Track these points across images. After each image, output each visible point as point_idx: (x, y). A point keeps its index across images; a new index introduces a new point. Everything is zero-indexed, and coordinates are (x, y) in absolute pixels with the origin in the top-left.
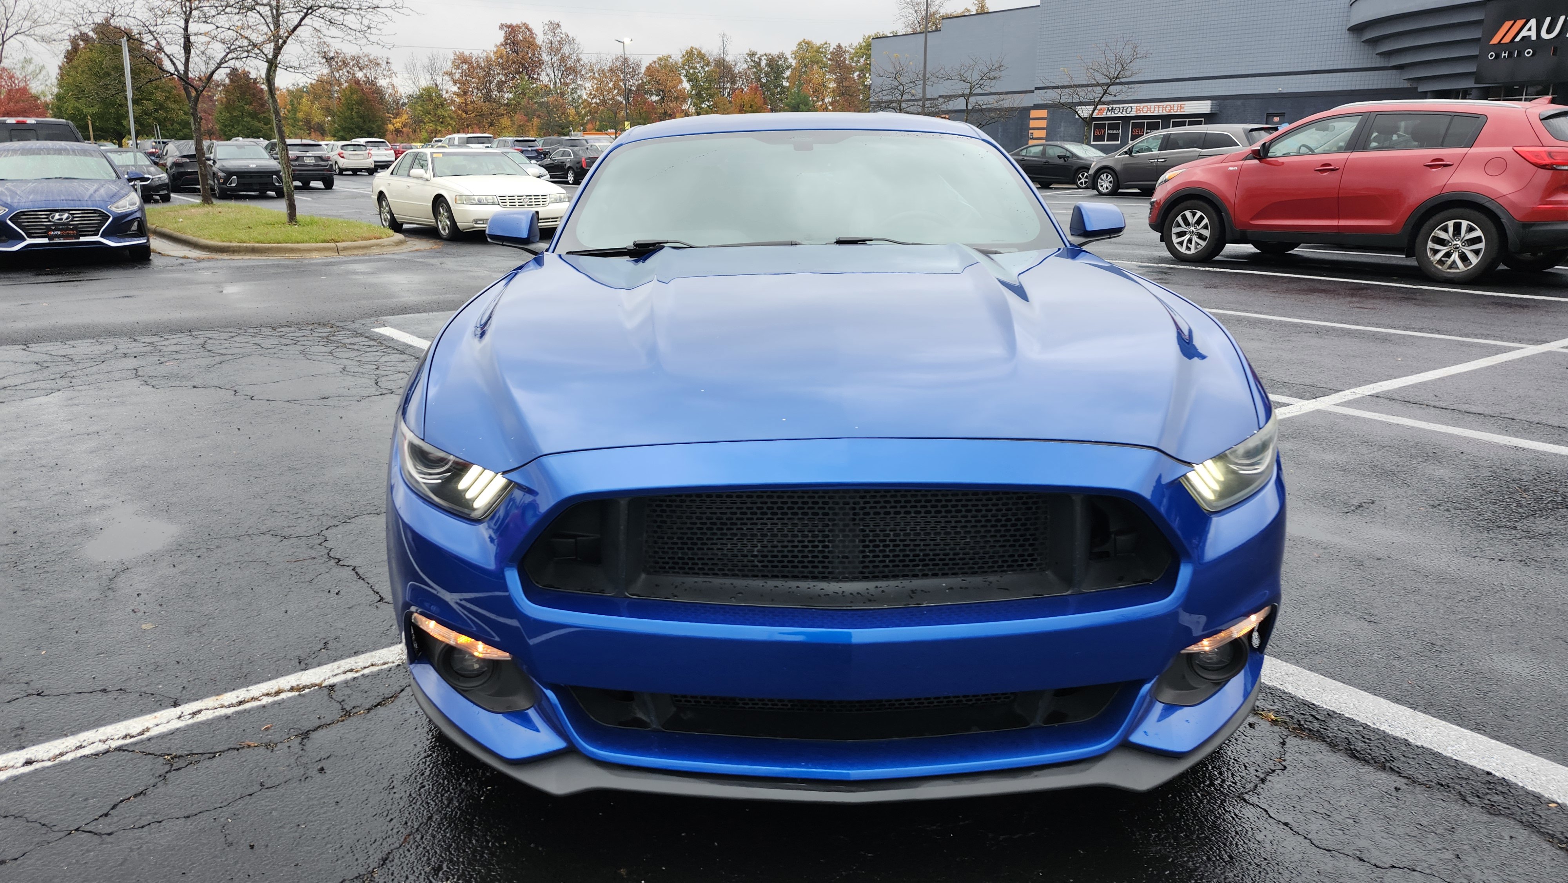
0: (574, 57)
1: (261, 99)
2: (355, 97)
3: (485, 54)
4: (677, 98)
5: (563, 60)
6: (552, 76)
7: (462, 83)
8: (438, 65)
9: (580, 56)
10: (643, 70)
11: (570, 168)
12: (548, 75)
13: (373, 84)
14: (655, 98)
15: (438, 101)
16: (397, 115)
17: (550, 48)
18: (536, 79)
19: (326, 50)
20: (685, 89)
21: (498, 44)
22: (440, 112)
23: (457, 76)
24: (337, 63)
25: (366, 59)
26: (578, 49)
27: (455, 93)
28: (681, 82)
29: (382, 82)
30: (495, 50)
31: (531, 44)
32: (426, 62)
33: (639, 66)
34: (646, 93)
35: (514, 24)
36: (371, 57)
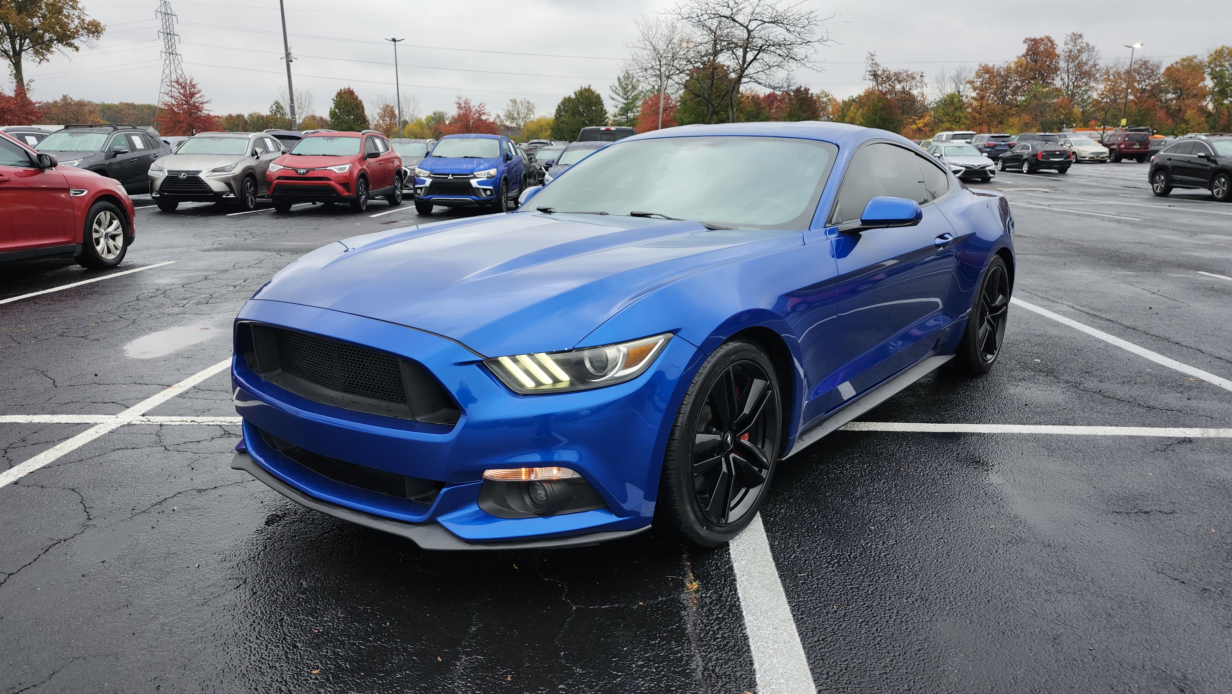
0: (1091, 63)
1: (813, 108)
2: (880, 104)
3: (1006, 65)
4: (1195, 96)
5: (1079, 66)
6: (1066, 80)
7: (982, 89)
8: (964, 76)
9: (1097, 62)
10: (1162, 70)
11: (1026, 160)
12: (1062, 79)
13: (909, 94)
14: (1170, 96)
15: (957, 105)
16: (920, 118)
17: (1069, 56)
18: (1050, 83)
19: (876, 69)
20: (1206, 86)
21: (1020, 55)
22: (958, 113)
23: (978, 84)
24: (882, 78)
25: (905, 74)
26: (1097, 55)
27: (973, 98)
28: (1204, 79)
29: (915, 92)
30: (1016, 60)
31: (1051, 54)
32: (954, 73)
33: (1158, 67)
34: (1161, 92)
35: (1038, 38)
36: (909, 73)
